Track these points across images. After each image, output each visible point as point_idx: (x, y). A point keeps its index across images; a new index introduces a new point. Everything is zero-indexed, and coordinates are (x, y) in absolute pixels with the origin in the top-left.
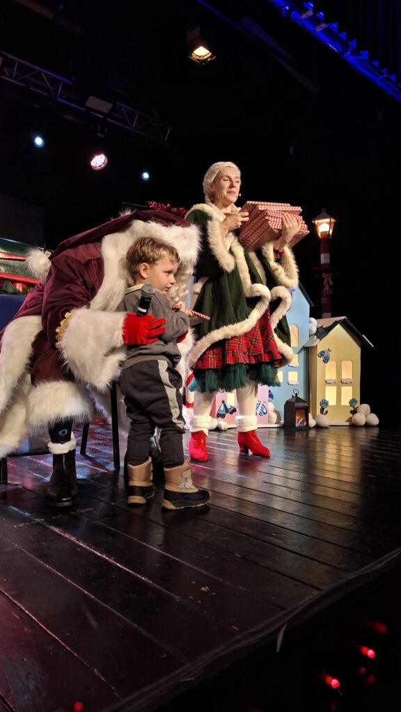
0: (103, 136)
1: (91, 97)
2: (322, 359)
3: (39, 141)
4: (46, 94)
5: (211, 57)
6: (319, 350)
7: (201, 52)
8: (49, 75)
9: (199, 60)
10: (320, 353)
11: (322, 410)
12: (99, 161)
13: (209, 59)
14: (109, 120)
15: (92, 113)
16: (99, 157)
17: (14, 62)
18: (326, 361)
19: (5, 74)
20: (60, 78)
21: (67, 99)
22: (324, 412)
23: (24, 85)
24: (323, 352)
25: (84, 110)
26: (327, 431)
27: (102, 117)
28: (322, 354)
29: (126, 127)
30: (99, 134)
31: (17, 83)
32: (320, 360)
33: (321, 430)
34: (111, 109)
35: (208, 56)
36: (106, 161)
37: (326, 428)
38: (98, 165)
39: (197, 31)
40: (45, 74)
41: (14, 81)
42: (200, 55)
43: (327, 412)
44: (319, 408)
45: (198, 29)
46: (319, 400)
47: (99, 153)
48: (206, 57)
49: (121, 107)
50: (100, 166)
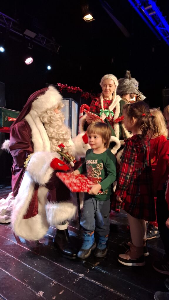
0: (31, 48)
1: (27, 30)
12: (29, 61)
14: (34, 41)
15: (26, 37)
20: (12, 19)
25: (23, 35)
34: (36, 36)
35: (92, 18)
36: (32, 60)
40: (4, 16)
47: (29, 57)
48: (89, 19)
49: (39, 35)
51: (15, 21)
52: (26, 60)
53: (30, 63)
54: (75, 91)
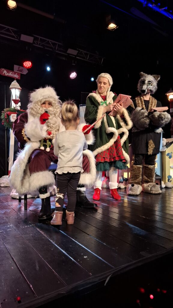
0: (74, 65)
1: (69, 49)
2: (168, 157)
3: (48, 69)
4: (51, 50)
5: (116, 27)
6: (167, 153)
7: (112, 26)
8: (52, 42)
9: (111, 29)
10: (167, 154)
11: (169, 180)
12: (73, 75)
13: (116, 28)
14: (77, 57)
15: (70, 55)
16: (73, 73)
17: (38, 38)
18: (170, 157)
19: (35, 44)
20: (57, 42)
21: (60, 51)
22: (170, 181)
23: (42, 47)
24: (169, 153)
25: (67, 54)
26: (170, 190)
27: (74, 57)
28: (168, 154)
29: (84, 60)
30: (73, 64)
31: (40, 46)
32: (167, 158)
33: (168, 189)
34: (78, 53)
35: (115, 27)
36: (76, 75)
37: (170, 188)
38: (73, 77)
39: (110, 17)
40: (51, 42)
41: (38, 46)
42: (112, 27)
43: (171, 181)
44: (167, 179)
45: (110, 16)
46: (167, 175)
47: (73, 72)
48: (114, 28)
49: (82, 52)
50: (74, 77)
51: (59, 44)
52: (70, 75)
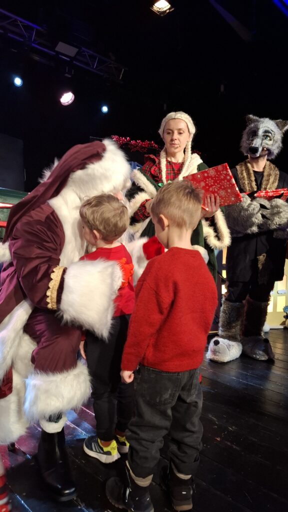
0: (70, 76)
1: (60, 43)
3: (18, 81)
4: (22, 40)
7: (162, 5)
8: (24, 23)
9: (159, 12)
12: (67, 98)
13: (168, 11)
14: (74, 62)
15: (60, 56)
20: (33, 25)
21: (39, 44)
25: (54, 53)
27: (68, 59)
29: (88, 68)
30: (67, 75)
34: (78, 53)
35: (168, 7)
36: (73, 97)
42: (160, 7)
47: (67, 91)
48: (165, 9)
49: (84, 52)
50: (68, 102)
51: (40, 29)
52: (61, 97)
53: (70, 102)
54: (145, 148)
